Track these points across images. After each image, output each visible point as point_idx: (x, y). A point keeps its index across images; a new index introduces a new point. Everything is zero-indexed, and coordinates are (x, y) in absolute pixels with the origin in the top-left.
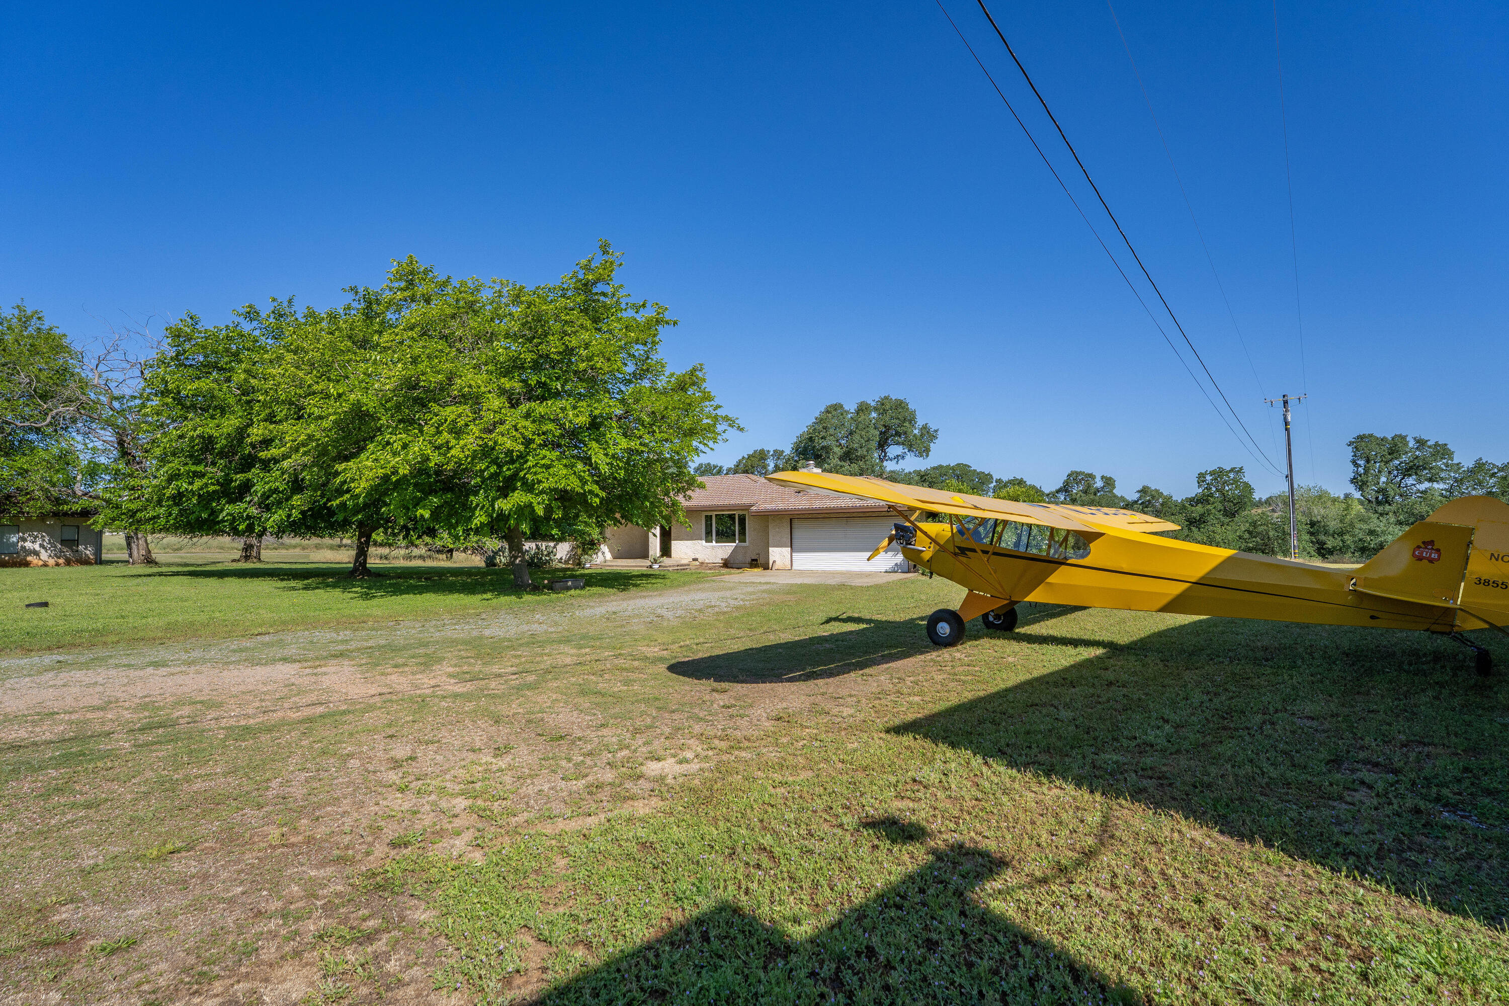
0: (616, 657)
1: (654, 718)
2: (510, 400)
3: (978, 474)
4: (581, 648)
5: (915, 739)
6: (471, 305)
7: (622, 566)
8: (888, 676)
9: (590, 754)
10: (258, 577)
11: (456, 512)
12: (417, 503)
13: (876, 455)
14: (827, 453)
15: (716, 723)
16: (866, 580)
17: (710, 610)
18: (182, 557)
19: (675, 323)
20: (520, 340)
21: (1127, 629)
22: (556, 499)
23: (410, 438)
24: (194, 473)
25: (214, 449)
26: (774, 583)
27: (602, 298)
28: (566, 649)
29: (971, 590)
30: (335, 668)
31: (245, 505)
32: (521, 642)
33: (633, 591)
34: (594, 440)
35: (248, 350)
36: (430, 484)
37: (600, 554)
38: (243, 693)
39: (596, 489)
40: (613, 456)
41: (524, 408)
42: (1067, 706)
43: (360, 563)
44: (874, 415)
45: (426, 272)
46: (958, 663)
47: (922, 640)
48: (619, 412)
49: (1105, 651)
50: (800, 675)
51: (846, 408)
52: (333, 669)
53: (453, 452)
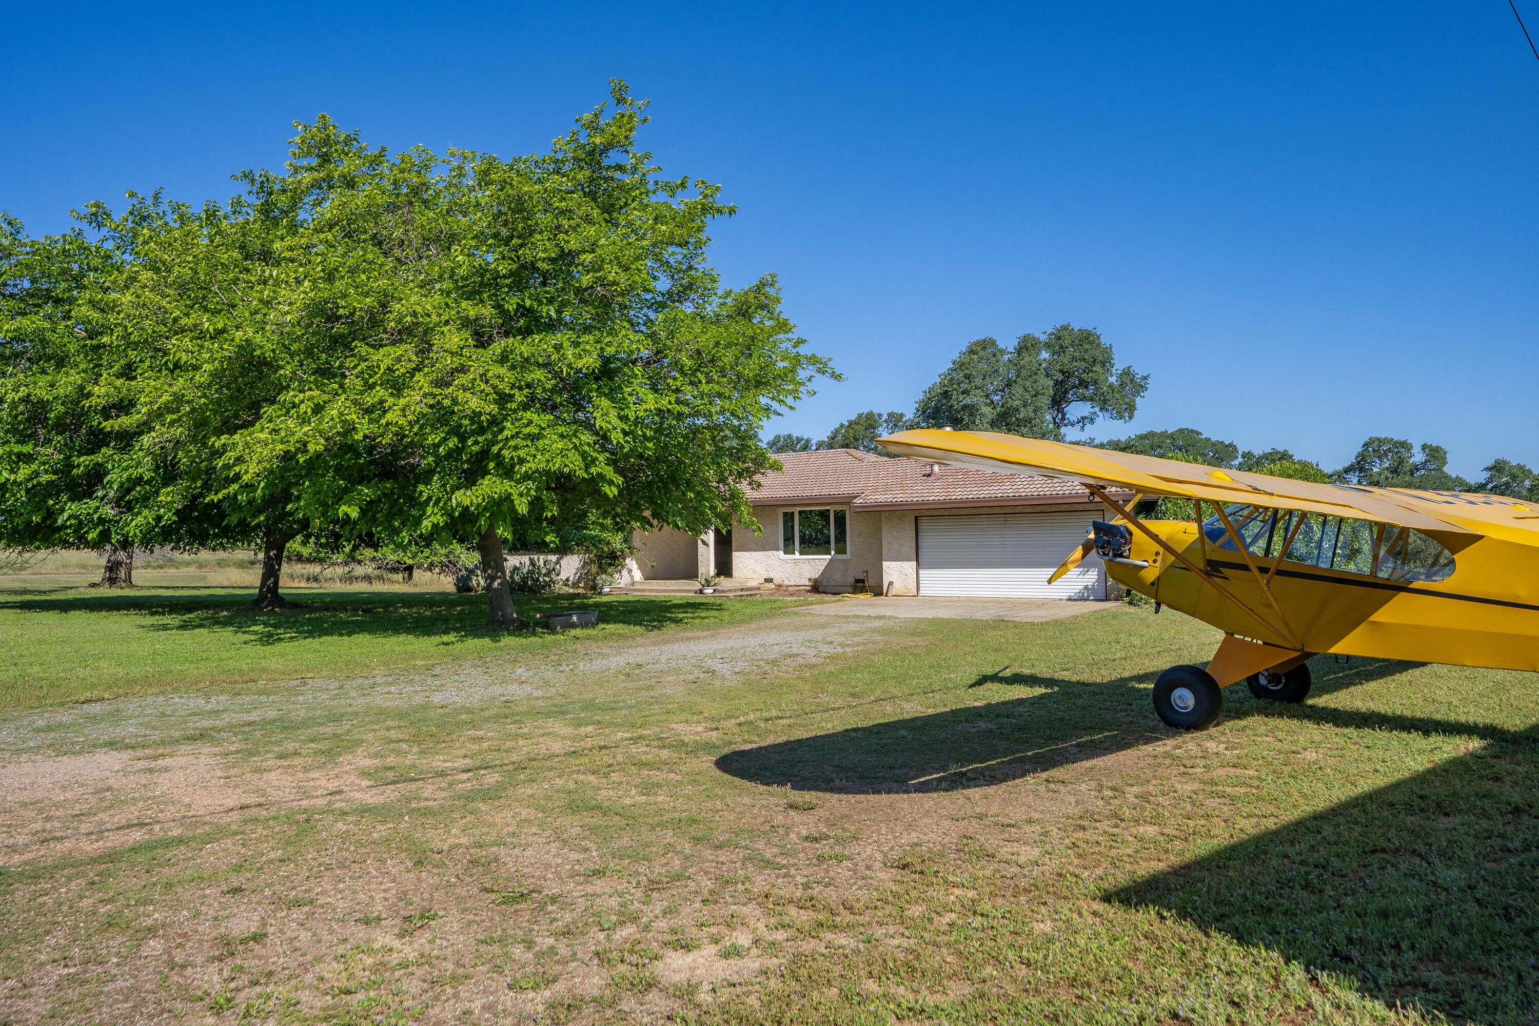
0: (635, 740)
1: (687, 858)
2: (477, 335)
3: (1214, 444)
4: (579, 725)
5: (1163, 918)
6: (415, 191)
7: (658, 591)
8: (1094, 784)
9: (567, 933)
10: (119, 610)
11: (400, 510)
12: (339, 499)
13: (1048, 417)
14: (971, 415)
15: (793, 871)
16: (1038, 613)
17: (789, 660)
18: (24, 581)
19: (732, 211)
20: (490, 241)
21: (1512, 701)
22: (548, 489)
23: (326, 397)
24: (19, 455)
25: (47, 419)
26: (890, 618)
27: (618, 175)
28: (559, 727)
29: (1230, 634)
30: (186, 759)
31: (94, 504)
32: (486, 714)
33: (670, 629)
34: (606, 395)
35: (96, 270)
36: (361, 468)
37: (625, 572)
38: (24, 805)
39: (609, 472)
40: (637, 421)
41: (498, 347)
42: (1446, 856)
43: (269, 588)
44: (1045, 355)
45: (348, 141)
46: (1216, 762)
47: (1145, 717)
48: (645, 353)
49: (1483, 743)
50: (939, 780)
51: (1001, 345)
52: (182, 761)
53: (389, 416)
